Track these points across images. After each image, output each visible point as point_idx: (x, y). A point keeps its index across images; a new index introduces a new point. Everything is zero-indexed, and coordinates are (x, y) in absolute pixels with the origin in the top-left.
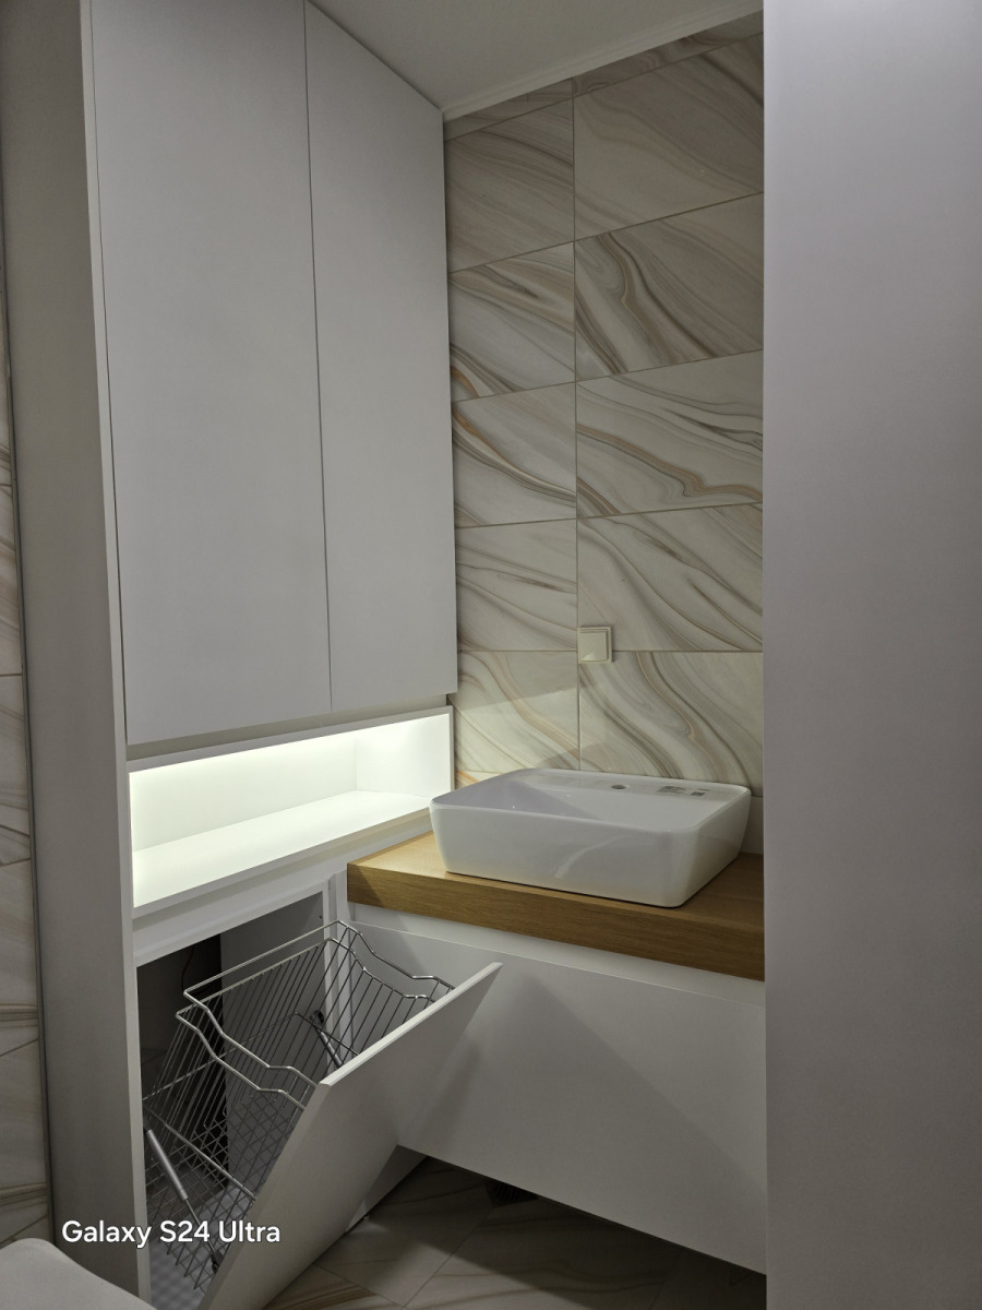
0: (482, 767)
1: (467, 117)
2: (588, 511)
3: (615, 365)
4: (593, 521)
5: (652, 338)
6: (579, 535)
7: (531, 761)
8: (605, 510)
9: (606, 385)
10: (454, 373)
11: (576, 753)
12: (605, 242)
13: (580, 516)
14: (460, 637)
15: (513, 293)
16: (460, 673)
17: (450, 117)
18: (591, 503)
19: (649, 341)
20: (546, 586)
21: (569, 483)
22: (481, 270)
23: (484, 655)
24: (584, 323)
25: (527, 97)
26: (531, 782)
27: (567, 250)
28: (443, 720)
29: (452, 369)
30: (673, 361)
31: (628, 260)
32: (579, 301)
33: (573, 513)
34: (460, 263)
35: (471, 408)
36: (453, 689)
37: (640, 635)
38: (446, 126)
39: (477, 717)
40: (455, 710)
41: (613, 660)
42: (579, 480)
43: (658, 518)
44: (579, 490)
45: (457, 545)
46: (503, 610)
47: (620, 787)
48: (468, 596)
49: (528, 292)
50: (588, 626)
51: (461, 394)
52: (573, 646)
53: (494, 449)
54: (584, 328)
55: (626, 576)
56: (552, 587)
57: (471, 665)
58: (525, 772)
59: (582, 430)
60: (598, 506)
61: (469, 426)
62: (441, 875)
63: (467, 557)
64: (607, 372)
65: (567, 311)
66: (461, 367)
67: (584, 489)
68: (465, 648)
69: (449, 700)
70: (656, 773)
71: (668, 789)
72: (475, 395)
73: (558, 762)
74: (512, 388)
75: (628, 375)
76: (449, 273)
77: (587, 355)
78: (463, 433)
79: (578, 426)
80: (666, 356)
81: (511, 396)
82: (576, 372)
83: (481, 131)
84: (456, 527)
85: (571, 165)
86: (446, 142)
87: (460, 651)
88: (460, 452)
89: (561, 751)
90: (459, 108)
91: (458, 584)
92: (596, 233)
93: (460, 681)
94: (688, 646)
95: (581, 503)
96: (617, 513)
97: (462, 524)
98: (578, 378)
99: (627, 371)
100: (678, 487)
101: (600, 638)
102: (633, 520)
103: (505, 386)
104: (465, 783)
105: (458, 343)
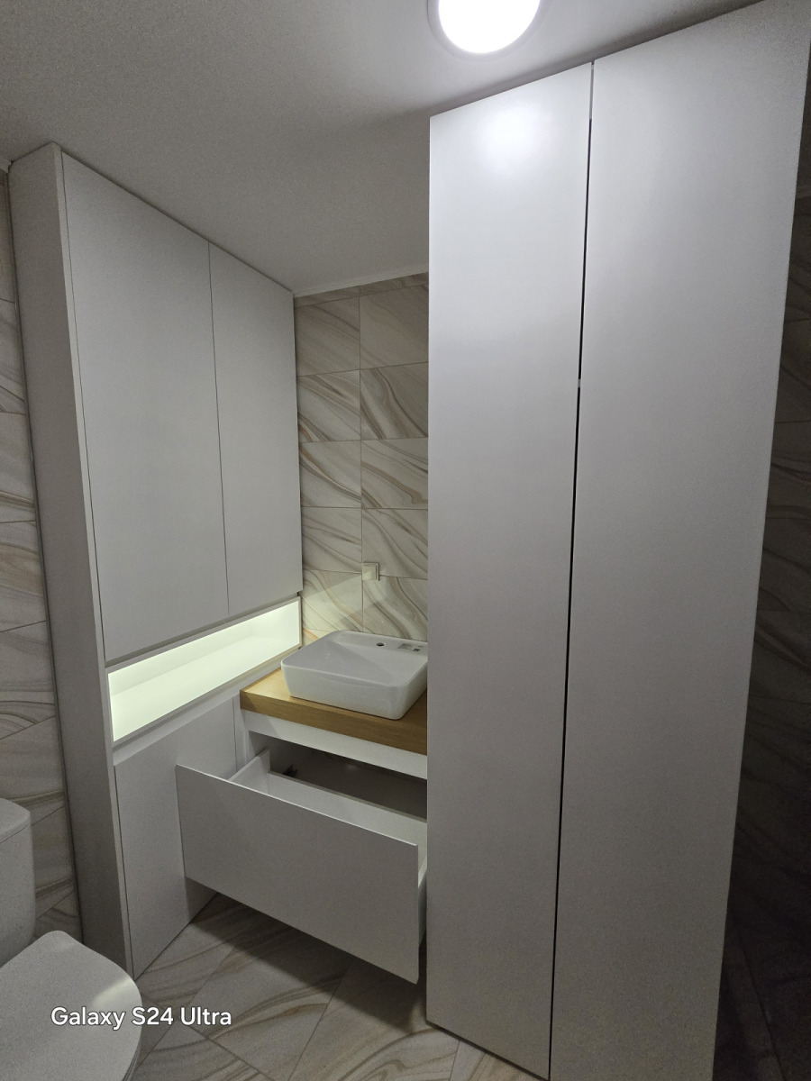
1: (307, 297)
2: (368, 505)
3: (380, 435)
4: (369, 510)
5: (397, 424)
6: (363, 517)
7: (340, 627)
8: (375, 505)
10: (300, 428)
11: (361, 623)
12: (375, 372)
13: (363, 507)
14: (304, 562)
15: (329, 391)
16: (304, 580)
17: (297, 296)
18: (369, 501)
20: (347, 540)
21: (358, 490)
22: (314, 377)
23: (316, 572)
24: (365, 410)
25: (336, 292)
27: (356, 374)
29: (299, 425)
30: (408, 437)
31: (387, 384)
32: (362, 399)
33: (360, 505)
34: (303, 372)
35: (308, 447)
36: (300, 589)
37: (391, 568)
38: (295, 300)
39: (312, 601)
40: (302, 598)
41: (379, 580)
42: (362, 489)
43: (400, 512)
44: (363, 494)
45: (302, 515)
46: (325, 550)
47: (381, 645)
48: (307, 541)
49: (337, 392)
50: (367, 562)
51: (304, 439)
52: (359, 572)
53: (321, 469)
54: (365, 414)
55: (386, 540)
56: (350, 541)
57: (310, 577)
58: (337, 632)
59: (364, 465)
60: (372, 503)
61: (308, 456)
62: (287, 699)
63: (307, 521)
64: (375, 436)
65: (357, 404)
66: (303, 425)
67: (365, 494)
68: (306, 567)
69: (299, 594)
70: (398, 636)
71: (403, 645)
72: (311, 441)
74: (329, 439)
75: (387, 440)
76: (297, 377)
77: (366, 428)
78: (304, 458)
79: (362, 462)
80: (404, 433)
81: (329, 443)
82: (361, 435)
83: (312, 306)
84: (302, 506)
85: (359, 331)
86: (295, 309)
87: (304, 569)
88: (304, 469)
89: (354, 622)
92: (371, 367)
93: (304, 584)
94: (414, 576)
95: (364, 501)
96: (381, 507)
98: (362, 438)
99: (386, 438)
100: (410, 499)
101: (373, 568)
102: (389, 512)
103: (325, 438)
105: (302, 413)
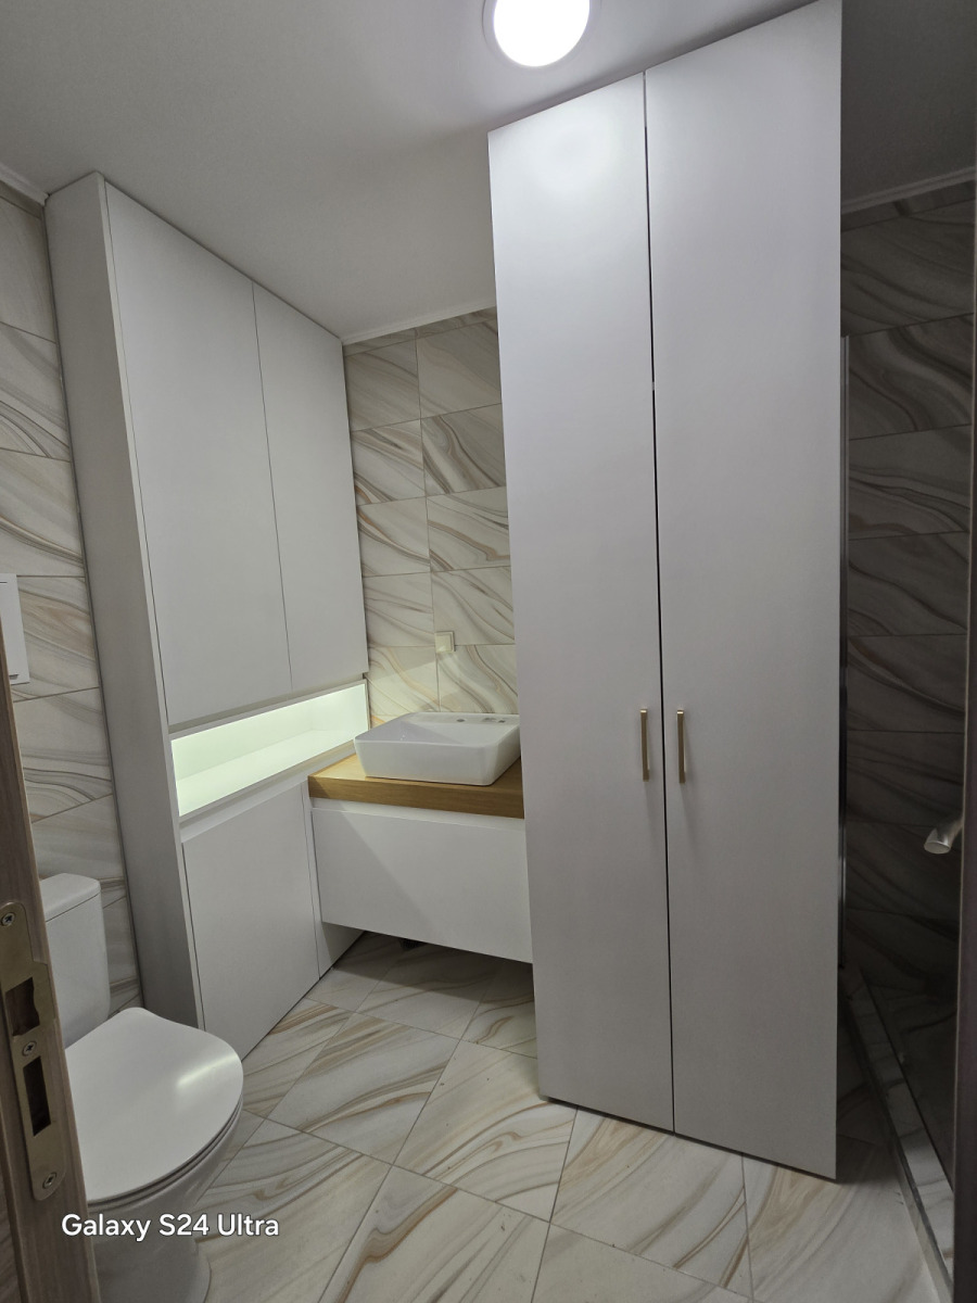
0: (386, 714)
1: (357, 344)
2: (436, 567)
3: (447, 489)
4: (440, 574)
5: (465, 475)
6: (433, 581)
7: (413, 708)
8: (446, 567)
9: (442, 499)
10: (357, 489)
11: (437, 702)
12: (437, 420)
13: (432, 571)
14: (369, 640)
15: (387, 445)
16: (370, 660)
17: (346, 343)
18: (439, 564)
19: (464, 476)
22: (369, 431)
23: (382, 649)
24: (428, 463)
25: (389, 336)
26: (413, 721)
27: (417, 424)
28: (362, 687)
29: (356, 487)
30: (478, 488)
32: (424, 451)
33: (428, 569)
34: (356, 427)
35: (365, 509)
36: (366, 670)
37: (470, 637)
38: (344, 349)
39: (380, 684)
40: (368, 682)
41: (455, 650)
42: (431, 551)
43: (474, 572)
44: (431, 556)
45: (364, 587)
46: (392, 624)
47: (461, 721)
49: (396, 446)
50: (440, 632)
51: (362, 502)
52: (432, 643)
53: (381, 532)
54: (430, 468)
55: (461, 605)
56: (418, 610)
57: (375, 655)
58: (410, 715)
59: (431, 524)
60: (442, 565)
61: (367, 519)
62: (363, 779)
63: (370, 594)
64: (443, 492)
65: (419, 457)
66: (360, 485)
67: (434, 556)
68: (371, 645)
69: (364, 676)
70: (480, 710)
71: (487, 719)
72: (369, 502)
73: (427, 707)
74: (391, 499)
75: (455, 494)
76: (351, 432)
77: (431, 482)
78: (363, 523)
79: (428, 521)
80: (474, 485)
81: (390, 503)
82: (426, 491)
83: (364, 353)
84: (363, 577)
85: (416, 376)
86: (344, 357)
87: (369, 648)
88: (362, 534)
89: (428, 701)
90: (351, 339)
91: (366, 609)
92: (433, 415)
93: (370, 664)
94: (494, 642)
95: (434, 564)
96: (452, 569)
97: (366, 575)
98: (427, 494)
99: (453, 492)
100: (485, 556)
101: (447, 638)
102: (463, 574)
103: (387, 497)
104: (377, 724)
105: (358, 472)
